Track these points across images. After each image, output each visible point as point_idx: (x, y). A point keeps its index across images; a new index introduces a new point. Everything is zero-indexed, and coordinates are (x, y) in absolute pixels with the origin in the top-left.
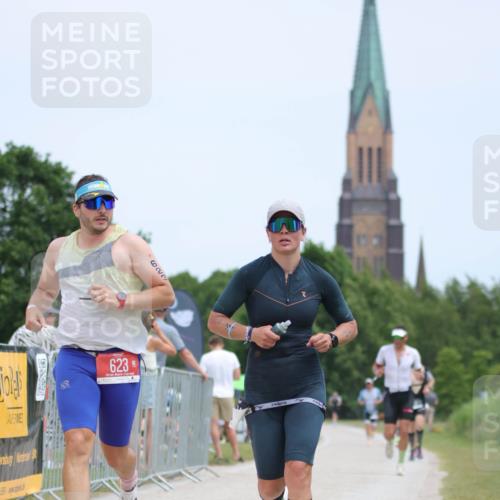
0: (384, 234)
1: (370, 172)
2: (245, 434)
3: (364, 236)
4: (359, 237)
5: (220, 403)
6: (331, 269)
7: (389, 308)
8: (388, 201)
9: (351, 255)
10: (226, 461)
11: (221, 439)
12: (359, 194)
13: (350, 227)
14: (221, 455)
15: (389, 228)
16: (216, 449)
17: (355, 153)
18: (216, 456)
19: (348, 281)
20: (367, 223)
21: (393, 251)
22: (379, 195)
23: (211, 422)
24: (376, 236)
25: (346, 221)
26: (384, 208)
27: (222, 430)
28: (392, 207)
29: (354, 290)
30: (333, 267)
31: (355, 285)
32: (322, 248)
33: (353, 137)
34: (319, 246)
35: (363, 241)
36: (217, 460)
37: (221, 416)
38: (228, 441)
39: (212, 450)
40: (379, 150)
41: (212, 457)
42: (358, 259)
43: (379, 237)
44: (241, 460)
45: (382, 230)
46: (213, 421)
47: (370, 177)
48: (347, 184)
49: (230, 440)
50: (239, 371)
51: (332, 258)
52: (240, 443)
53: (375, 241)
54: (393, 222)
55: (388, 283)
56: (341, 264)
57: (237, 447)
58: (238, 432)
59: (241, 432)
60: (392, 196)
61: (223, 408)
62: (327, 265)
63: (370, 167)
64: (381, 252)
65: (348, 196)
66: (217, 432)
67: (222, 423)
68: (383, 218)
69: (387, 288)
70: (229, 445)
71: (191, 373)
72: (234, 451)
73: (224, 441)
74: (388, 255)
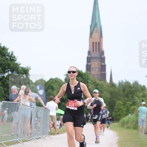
0: (100, 68)
1: (96, 49)
2: (59, 126)
3: (94, 68)
4: (93, 68)
5: (52, 117)
6: (84, 78)
7: (102, 89)
8: (101, 58)
9: (90, 74)
10: (54, 134)
11: (52, 128)
12: (93, 56)
13: (90, 65)
14: (52, 132)
15: (102, 66)
16: (51, 130)
17: (91, 44)
18: (51, 133)
19: (89, 81)
20: (95, 64)
21: (102, 72)
22: (99, 56)
23: (49, 123)
24: (98, 68)
25: (89, 64)
26: (100, 60)
27: (53, 125)
28: (103, 60)
29: (91, 84)
30: (85, 77)
31: (91, 82)
32: (82, 72)
33: (91, 39)
34: (81, 71)
35: (94, 70)
36: (51, 134)
37: (52, 121)
38: (54, 128)
39: (49, 131)
40: (99, 43)
41: (50, 133)
42: (93, 75)
43: (99, 68)
44: (58, 134)
45: (100, 67)
46: (50, 122)
47: (96, 50)
48: (89, 53)
49: (55, 128)
50: (58, 108)
51: (85, 75)
52: (58, 129)
53: (97, 70)
54: (103, 64)
55: (102, 82)
56: (87, 76)
57: (57, 130)
58: (57, 126)
59: (58, 126)
60: (102, 56)
61: (53, 118)
62: (83, 77)
63: (96, 48)
64: (99, 73)
65: (89, 56)
66: (51, 126)
67: (52, 123)
68: (100, 63)
69: (102, 84)
70: (54, 129)
71: (43, 108)
72: (56, 131)
73: (53, 128)
74: (101, 74)
